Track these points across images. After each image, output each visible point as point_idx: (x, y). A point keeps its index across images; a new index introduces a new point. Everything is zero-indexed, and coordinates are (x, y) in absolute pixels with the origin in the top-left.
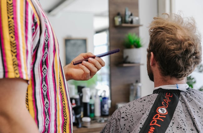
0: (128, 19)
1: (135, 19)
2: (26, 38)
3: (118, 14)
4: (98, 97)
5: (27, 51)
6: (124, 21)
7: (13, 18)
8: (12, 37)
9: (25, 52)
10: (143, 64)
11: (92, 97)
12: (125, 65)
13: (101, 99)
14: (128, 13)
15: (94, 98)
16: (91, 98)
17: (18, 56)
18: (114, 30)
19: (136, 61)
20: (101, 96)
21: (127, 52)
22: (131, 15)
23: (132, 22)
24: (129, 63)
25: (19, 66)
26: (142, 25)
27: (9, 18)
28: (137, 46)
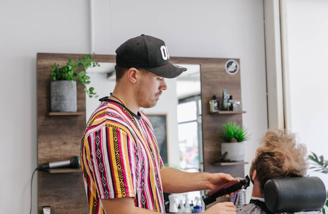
0: (227, 104)
1: (236, 103)
2: (131, 165)
3: (214, 98)
4: (188, 205)
5: (132, 175)
6: (221, 107)
7: (119, 153)
8: (119, 167)
9: (131, 175)
10: (247, 163)
11: (180, 206)
12: (223, 164)
13: (192, 208)
14: (227, 96)
15: (183, 207)
16: (179, 208)
17: (125, 180)
18: (208, 118)
19: (237, 159)
20: (192, 205)
21: (226, 147)
22: (231, 98)
23: (231, 108)
24: (229, 161)
25: (126, 188)
26: (245, 112)
27: (116, 153)
28: (239, 139)
